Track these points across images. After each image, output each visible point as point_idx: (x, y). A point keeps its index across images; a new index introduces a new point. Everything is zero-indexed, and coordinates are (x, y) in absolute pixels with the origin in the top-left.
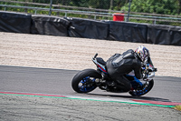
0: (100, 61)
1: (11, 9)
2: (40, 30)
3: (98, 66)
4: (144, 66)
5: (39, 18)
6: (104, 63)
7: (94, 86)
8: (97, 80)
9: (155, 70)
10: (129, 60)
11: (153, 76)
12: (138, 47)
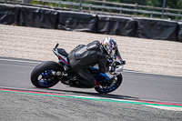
0: (62, 52)
4: (111, 59)
6: (66, 55)
8: (58, 73)
9: (124, 63)
10: (93, 52)
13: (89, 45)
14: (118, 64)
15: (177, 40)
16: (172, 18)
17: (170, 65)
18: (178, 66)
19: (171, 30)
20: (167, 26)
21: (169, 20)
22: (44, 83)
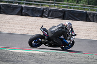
1: (76, 8)
2: (92, 19)
3: (43, 32)
4: (69, 33)
5: (91, 13)
7: (41, 43)
8: (43, 40)
11: (74, 38)
12: (66, 22)
13: (58, 26)
14: (73, 35)
15: (22, 15)
16: (19, 3)
17: (18, 28)
18: (22, 29)
19: (19, 10)
20: (16, 7)
21: (17, 4)
22: (35, 45)
